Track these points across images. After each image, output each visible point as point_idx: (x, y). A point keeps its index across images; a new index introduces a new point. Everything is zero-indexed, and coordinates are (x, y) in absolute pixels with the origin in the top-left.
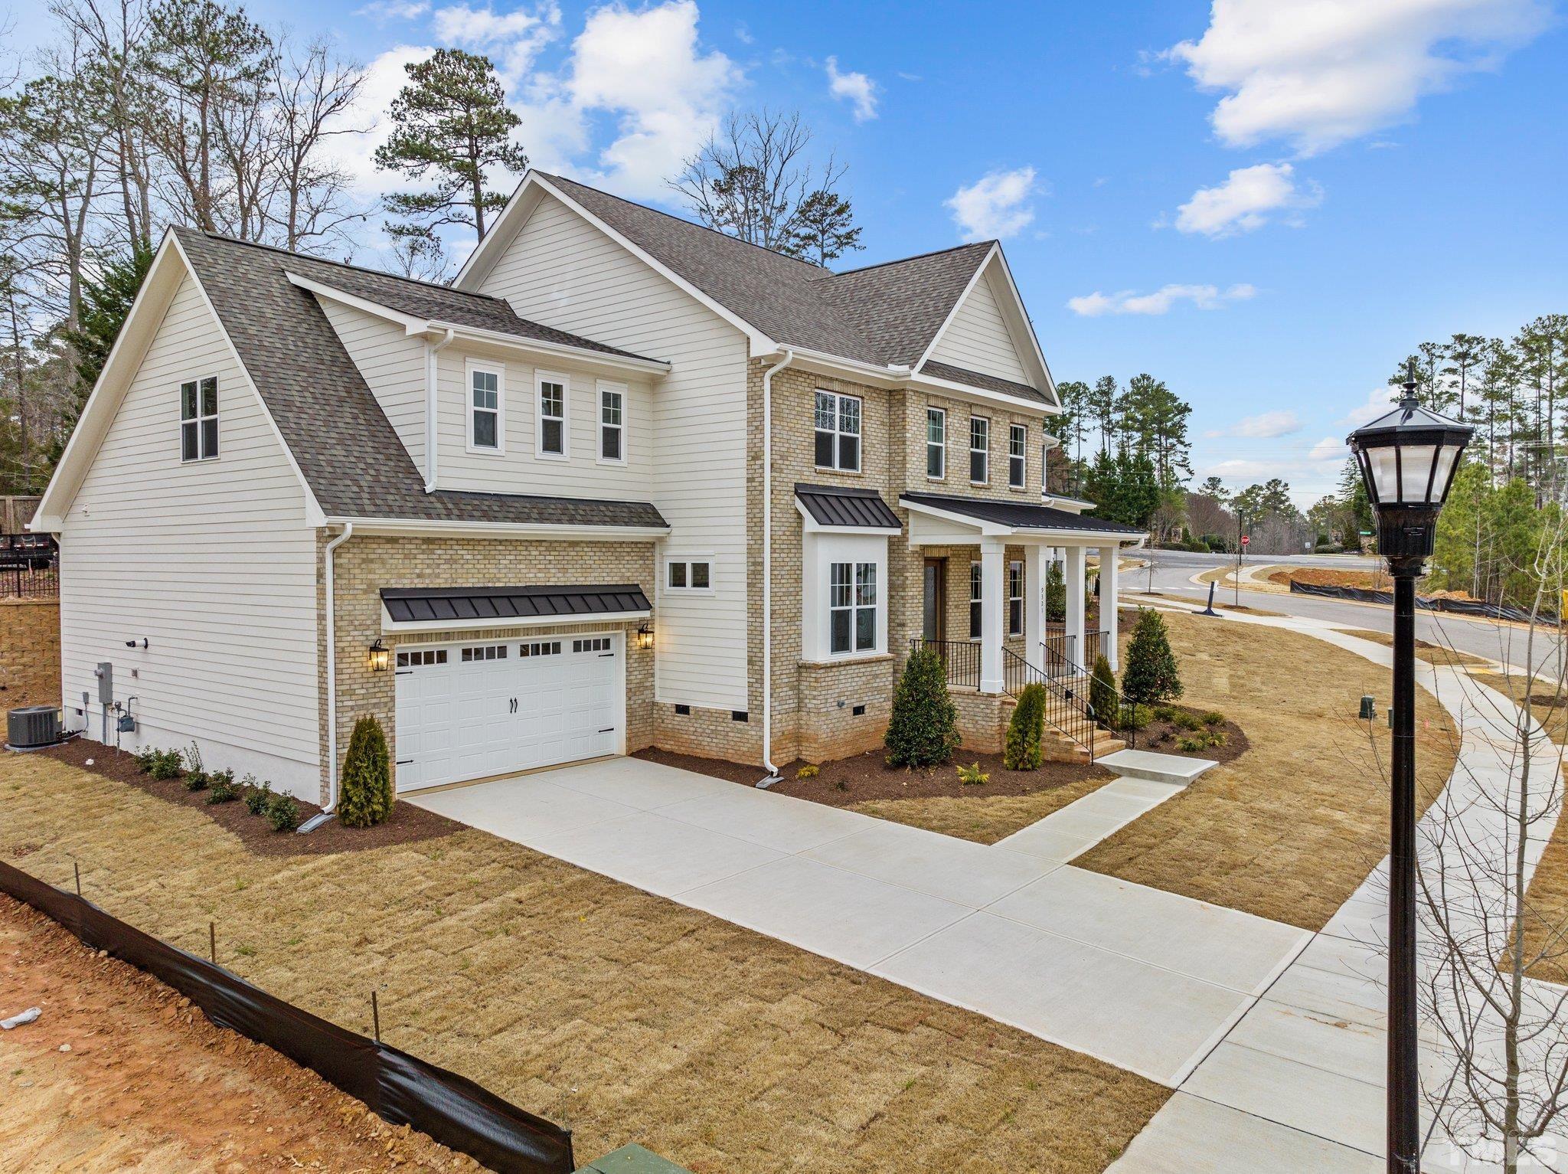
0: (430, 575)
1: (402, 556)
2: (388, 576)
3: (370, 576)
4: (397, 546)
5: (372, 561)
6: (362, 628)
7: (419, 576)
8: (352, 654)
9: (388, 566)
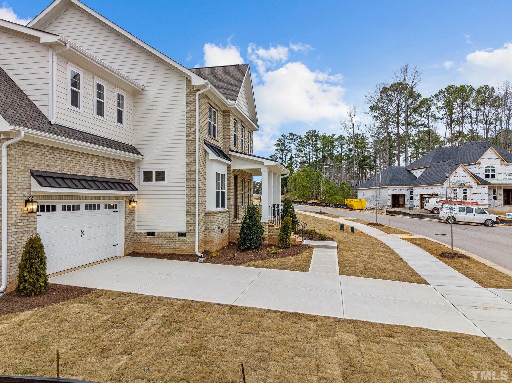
0: (53, 165)
1: (40, 154)
2: (34, 164)
3: (26, 163)
4: (39, 149)
5: (27, 155)
6: (22, 190)
7: (48, 165)
8: (17, 204)
9: (34, 159)
